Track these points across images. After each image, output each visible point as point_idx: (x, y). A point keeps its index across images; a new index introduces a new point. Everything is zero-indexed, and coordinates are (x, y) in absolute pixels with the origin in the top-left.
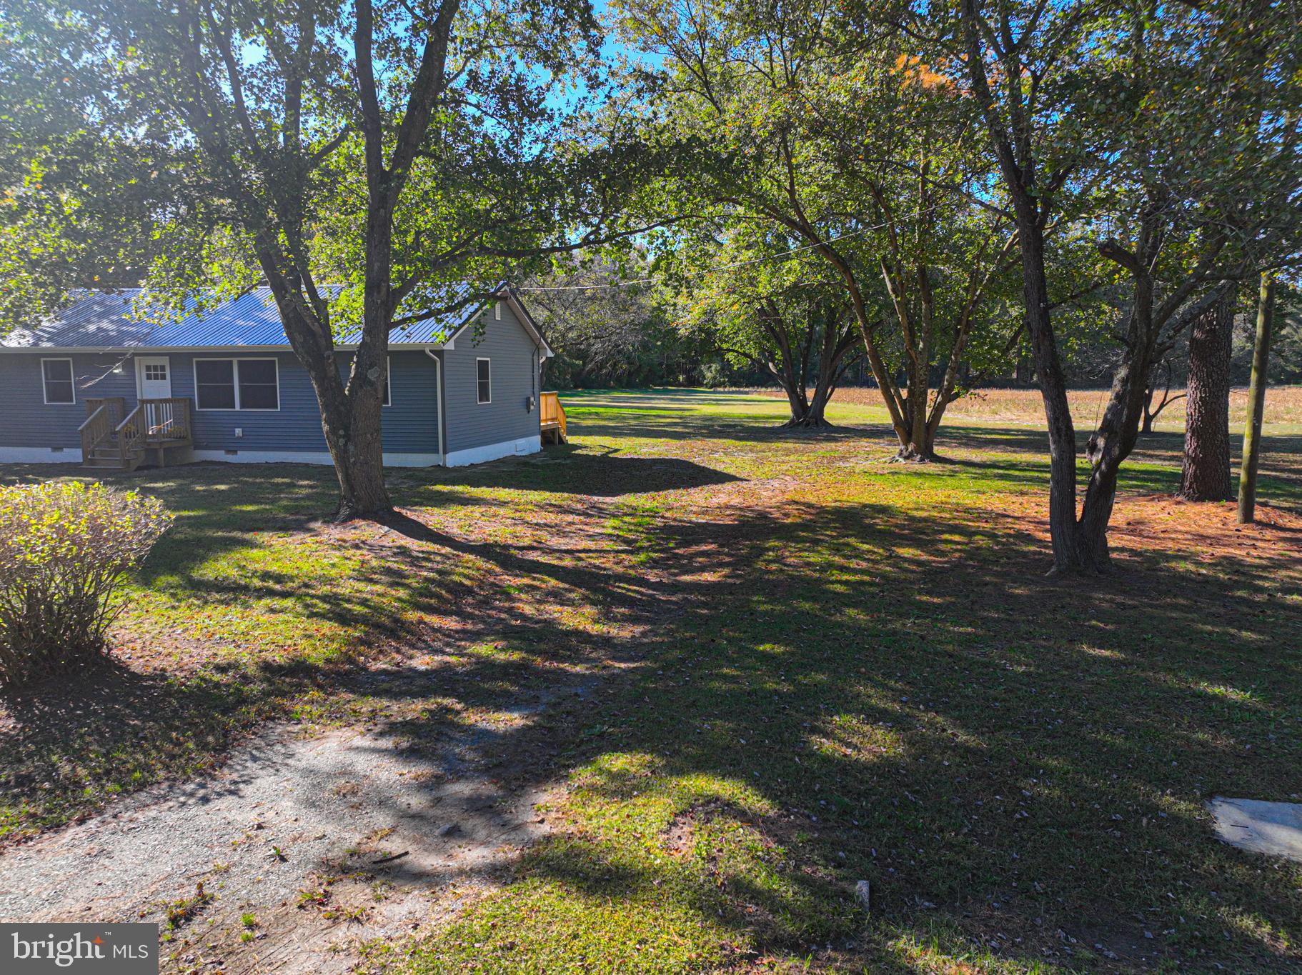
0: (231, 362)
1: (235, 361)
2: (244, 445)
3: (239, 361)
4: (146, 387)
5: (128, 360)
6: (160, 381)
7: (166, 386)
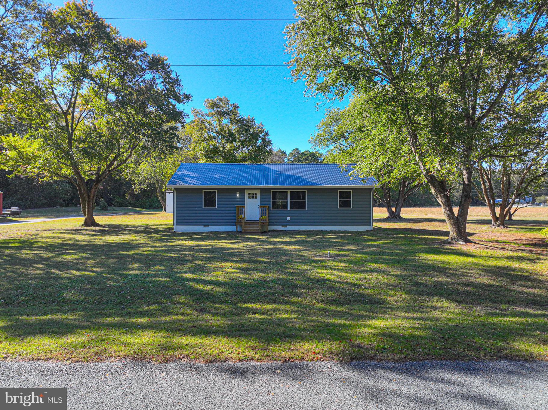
0: (287, 192)
1: (289, 192)
2: (291, 223)
3: (290, 192)
4: (248, 201)
5: (242, 191)
6: (254, 199)
7: (257, 201)
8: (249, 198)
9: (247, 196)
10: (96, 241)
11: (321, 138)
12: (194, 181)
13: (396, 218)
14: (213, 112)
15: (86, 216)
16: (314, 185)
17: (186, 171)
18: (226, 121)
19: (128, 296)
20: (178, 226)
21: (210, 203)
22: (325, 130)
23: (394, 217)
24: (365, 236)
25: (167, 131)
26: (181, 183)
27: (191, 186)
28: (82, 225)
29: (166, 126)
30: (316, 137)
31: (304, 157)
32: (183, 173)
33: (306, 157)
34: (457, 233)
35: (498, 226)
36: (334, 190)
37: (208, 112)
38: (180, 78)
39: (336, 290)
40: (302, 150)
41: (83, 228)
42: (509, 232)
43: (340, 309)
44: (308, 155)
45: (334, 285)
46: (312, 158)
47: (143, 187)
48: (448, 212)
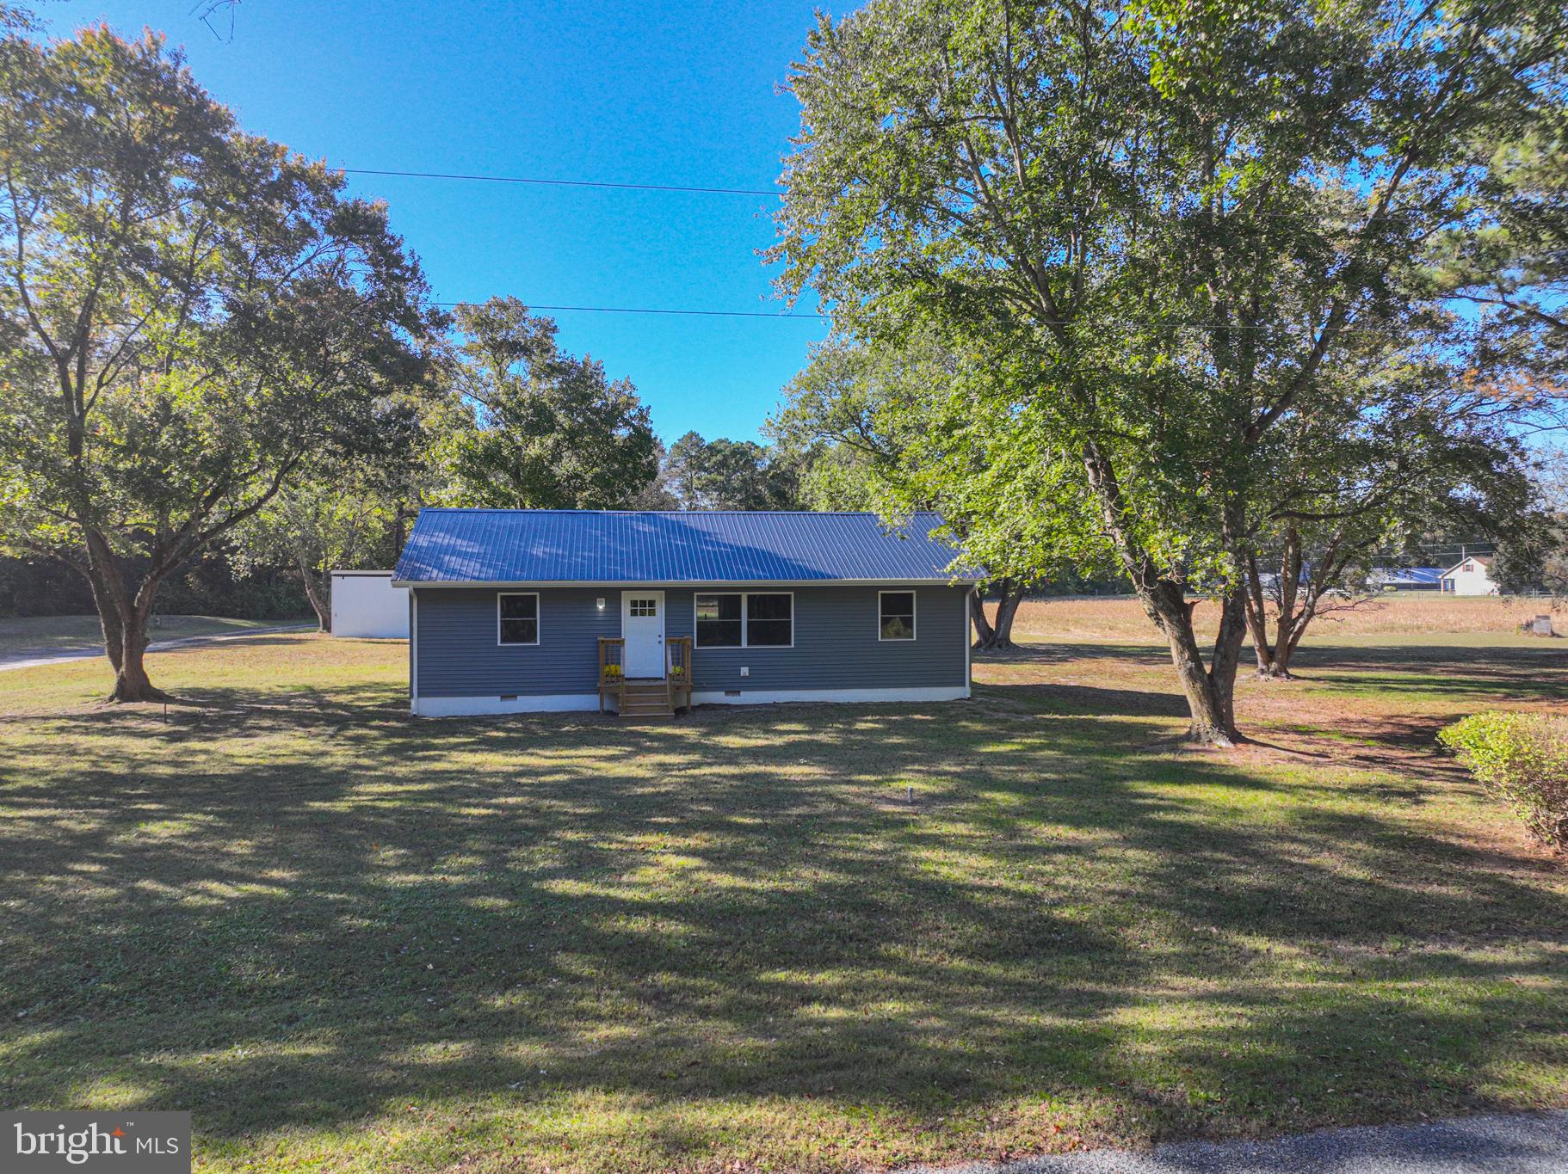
0: (738, 597)
1: (744, 596)
2: (752, 684)
3: (749, 596)
4: (632, 626)
5: (613, 595)
6: (647, 618)
7: (657, 623)
8: (634, 613)
9: (626, 608)
10: (197, 759)
11: (796, 422)
12: (472, 567)
13: (1000, 646)
14: (479, 341)
15: (123, 669)
16: (817, 577)
17: (442, 535)
18: (517, 368)
19: (429, 961)
20: (422, 700)
21: (519, 629)
22: (805, 403)
23: (993, 643)
24: (964, 723)
25: (387, 421)
26: (434, 575)
27: (467, 583)
28: (111, 699)
29: (382, 406)
30: (780, 420)
31: (714, 459)
32: (434, 539)
33: (719, 457)
34: (1212, 719)
35: (1275, 674)
36: (867, 591)
37: (464, 343)
38: (422, 266)
39: (983, 915)
40: (709, 439)
41: (116, 707)
42: (1307, 695)
43: (1017, 974)
44: (727, 452)
45: (972, 897)
46: (737, 462)
47: (259, 560)
48: (1190, 664)
